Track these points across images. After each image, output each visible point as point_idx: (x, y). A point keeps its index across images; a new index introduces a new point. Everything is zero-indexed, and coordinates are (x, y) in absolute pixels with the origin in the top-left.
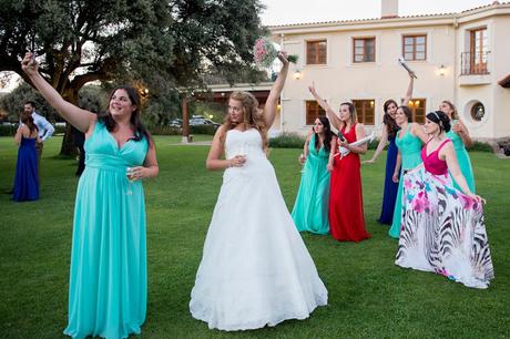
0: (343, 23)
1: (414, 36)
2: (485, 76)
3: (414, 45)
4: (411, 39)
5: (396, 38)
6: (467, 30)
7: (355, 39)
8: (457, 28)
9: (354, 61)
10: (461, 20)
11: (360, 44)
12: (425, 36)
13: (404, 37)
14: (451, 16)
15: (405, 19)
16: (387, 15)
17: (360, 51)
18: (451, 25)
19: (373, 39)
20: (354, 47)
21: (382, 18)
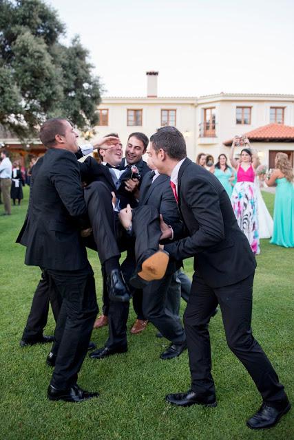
0: (121, 99)
1: (168, 110)
2: (215, 139)
3: (168, 116)
4: (166, 112)
5: (157, 111)
6: (202, 108)
7: (128, 110)
8: (196, 107)
9: (128, 125)
10: (199, 102)
11: (132, 113)
12: (175, 110)
13: (162, 110)
14: (193, 99)
15: (163, 99)
16: (151, 95)
17: (132, 118)
18: (192, 104)
20: (128, 116)
21: (148, 97)
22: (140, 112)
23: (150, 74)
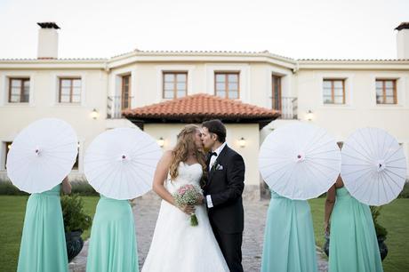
1: (71, 79)
3: (71, 88)
4: (69, 81)
5: (52, 79)
6: (119, 75)
7: (11, 79)
8: (109, 73)
9: (10, 101)
10: (112, 66)
11: (17, 84)
12: (80, 79)
13: (61, 79)
14: (101, 60)
16: (41, 56)
17: (17, 91)
18: (103, 69)
19: (28, 79)
20: (10, 87)
21: (39, 58)
22: (26, 83)
23: (44, 26)
